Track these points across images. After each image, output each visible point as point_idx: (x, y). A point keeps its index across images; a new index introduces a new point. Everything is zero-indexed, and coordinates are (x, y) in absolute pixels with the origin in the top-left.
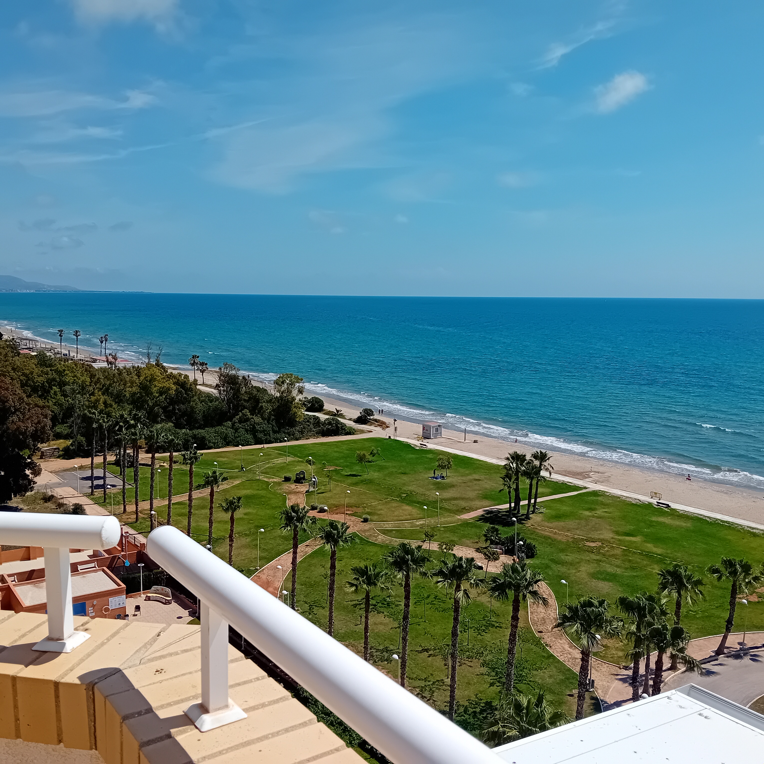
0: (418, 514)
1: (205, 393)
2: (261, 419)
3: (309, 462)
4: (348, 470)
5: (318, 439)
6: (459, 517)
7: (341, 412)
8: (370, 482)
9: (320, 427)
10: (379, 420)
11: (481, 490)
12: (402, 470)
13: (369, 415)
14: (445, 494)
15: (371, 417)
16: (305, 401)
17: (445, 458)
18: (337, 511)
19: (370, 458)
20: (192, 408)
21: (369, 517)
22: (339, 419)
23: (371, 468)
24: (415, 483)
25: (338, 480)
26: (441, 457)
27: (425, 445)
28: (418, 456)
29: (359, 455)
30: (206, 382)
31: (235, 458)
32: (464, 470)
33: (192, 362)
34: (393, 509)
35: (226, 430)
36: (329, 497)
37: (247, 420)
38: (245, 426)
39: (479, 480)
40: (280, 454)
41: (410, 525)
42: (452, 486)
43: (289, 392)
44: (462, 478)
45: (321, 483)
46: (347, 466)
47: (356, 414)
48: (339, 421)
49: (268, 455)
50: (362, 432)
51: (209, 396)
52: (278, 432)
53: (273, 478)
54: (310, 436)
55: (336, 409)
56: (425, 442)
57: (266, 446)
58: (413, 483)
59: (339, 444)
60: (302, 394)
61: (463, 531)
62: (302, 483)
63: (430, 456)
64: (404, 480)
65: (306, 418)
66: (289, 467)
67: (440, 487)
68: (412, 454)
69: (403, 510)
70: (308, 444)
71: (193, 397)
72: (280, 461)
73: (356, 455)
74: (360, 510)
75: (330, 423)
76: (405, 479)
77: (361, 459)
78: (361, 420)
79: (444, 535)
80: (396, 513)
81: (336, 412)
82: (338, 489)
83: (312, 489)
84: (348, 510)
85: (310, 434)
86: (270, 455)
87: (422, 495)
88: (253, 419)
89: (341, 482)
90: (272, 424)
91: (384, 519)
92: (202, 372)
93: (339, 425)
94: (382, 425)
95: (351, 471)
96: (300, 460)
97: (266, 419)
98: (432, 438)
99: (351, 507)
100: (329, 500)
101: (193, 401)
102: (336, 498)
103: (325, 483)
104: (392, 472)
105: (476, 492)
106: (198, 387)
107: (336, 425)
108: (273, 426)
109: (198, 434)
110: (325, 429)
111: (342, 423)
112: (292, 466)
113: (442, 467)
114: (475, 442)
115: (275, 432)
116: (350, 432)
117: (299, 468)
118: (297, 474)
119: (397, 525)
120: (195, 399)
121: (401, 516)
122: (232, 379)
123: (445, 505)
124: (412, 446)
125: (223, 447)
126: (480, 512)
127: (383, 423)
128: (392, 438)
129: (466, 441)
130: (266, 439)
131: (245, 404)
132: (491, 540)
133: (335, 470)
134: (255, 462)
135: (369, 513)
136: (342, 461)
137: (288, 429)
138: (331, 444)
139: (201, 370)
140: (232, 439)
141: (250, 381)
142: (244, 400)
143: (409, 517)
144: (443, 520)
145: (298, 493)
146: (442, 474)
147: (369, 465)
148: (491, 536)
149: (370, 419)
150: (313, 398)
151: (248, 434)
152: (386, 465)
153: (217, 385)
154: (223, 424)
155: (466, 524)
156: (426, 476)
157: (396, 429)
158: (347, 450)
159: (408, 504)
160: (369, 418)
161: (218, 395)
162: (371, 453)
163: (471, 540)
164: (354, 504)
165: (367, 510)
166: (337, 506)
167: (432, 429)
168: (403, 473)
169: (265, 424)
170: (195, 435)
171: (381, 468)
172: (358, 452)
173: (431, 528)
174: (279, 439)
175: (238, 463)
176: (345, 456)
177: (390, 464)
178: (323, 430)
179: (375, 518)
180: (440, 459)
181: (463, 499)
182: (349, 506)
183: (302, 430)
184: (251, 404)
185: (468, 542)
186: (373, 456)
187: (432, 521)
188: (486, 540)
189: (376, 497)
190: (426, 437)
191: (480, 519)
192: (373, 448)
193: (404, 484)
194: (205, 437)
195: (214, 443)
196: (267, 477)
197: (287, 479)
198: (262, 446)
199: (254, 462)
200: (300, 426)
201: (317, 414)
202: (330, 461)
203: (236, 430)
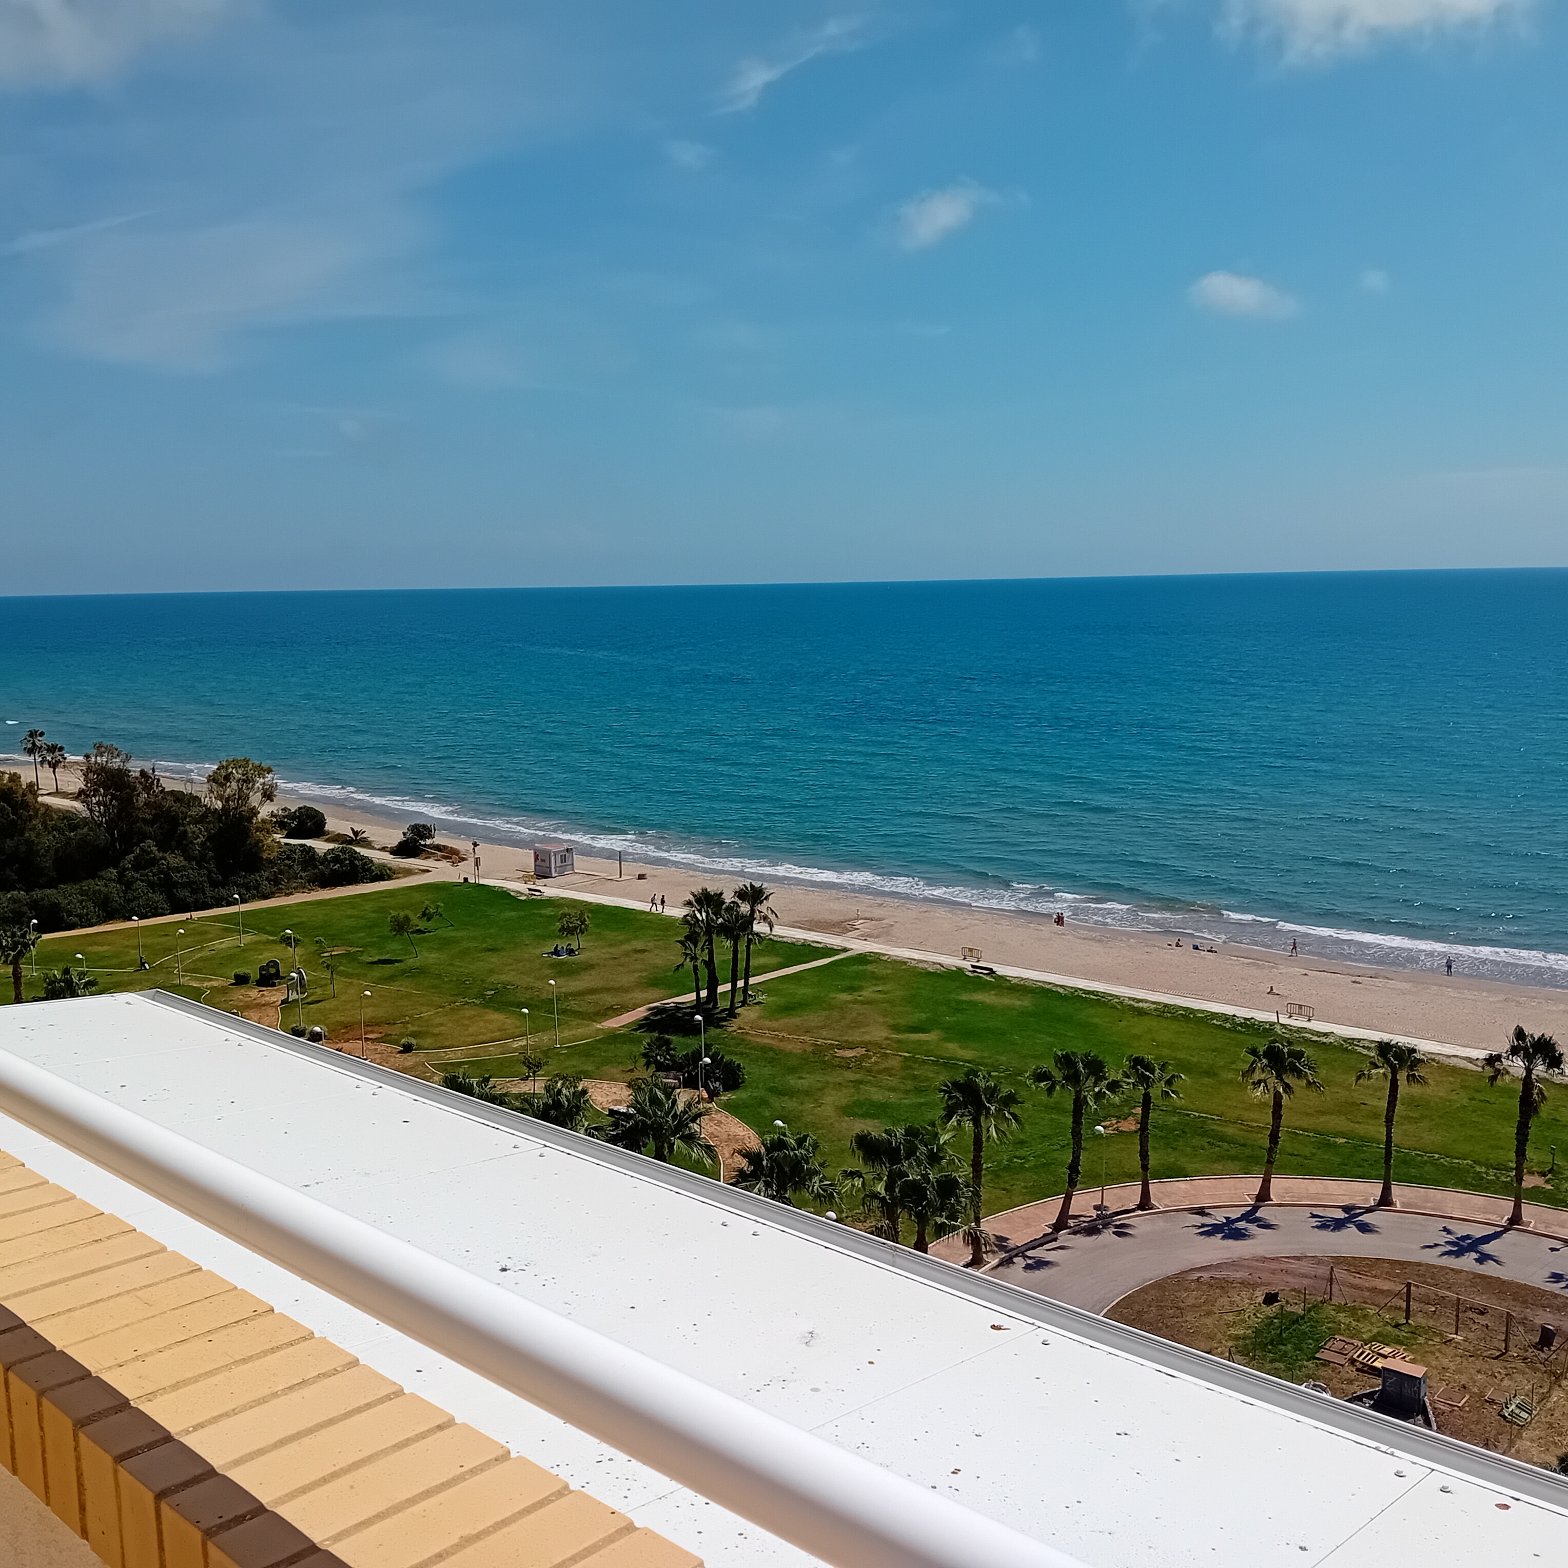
0: (517, 1027)
1: (59, 810)
2: (182, 859)
3: (287, 940)
4: (373, 951)
5: (313, 893)
6: (599, 1026)
7: (364, 835)
8: (421, 972)
9: (316, 867)
10: (444, 846)
11: (645, 970)
12: (490, 942)
13: (423, 837)
14: (574, 983)
15: (428, 842)
16: (284, 817)
17: (573, 912)
18: (346, 1036)
19: (422, 925)
20: (29, 842)
21: (413, 1041)
22: (358, 849)
23: (425, 944)
24: (514, 967)
25: (352, 975)
26: (566, 910)
27: (539, 891)
28: (523, 913)
29: (395, 919)
30: (63, 787)
31: (127, 943)
32: (616, 934)
33: (30, 746)
34: (466, 1022)
35: (106, 886)
36: (331, 1009)
37: (154, 861)
38: (147, 875)
39: (644, 951)
40: (226, 929)
41: (498, 1051)
42: (588, 967)
43: (243, 797)
44: (610, 950)
45: (315, 982)
46: (372, 945)
47: (396, 837)
48: (356, 852)
49: (199, 934)
50: (409, 872)
51: (67, 817)
52: (224, 884)
53: (211, 980)
54: (294, 888)
55: (352, 829)
56: (540, 884)
57: (196, 915)
58: (510, 968)
59: (358, 900)
60: (272, 801)
61: (605, 1051)
62: (274, 985)
63: (548, 911)
64: (492, 963)
65: (284, 852)
66: (246, 955)
67: (562, 970)
68: (511, 910)
69: (486, 1021)
70: (289, 906)
71: (30, 821)
72: (227, 943)
73: (389, 919)
74: (395, 1030)
75: (336, 859)
76: (493, 960)
77: (401, 926)
78: (407, 849)
79: (568, 1063)
80: (471, 1030)
81: (352, 835)
82: (351, 991)
83: (293, 996)
84: (372, 1032)
85: (294, 885)
86: (206, 933)
87: (527, 989)
88: (165, 859)
89: (358, 977)
90: (206, 868)
91: (447, 1044)
92: (54, 765)
93: (356, 862)
94: (451, 855)
95: (381, 954)
96: (271, 938)
97: (194, 859)
98: (554, 875)
99: (378, 1024)
100: (331, 1016)
101: (30, 830)
102: (346, 1009)
103: (324, 982)
104: (468, 949)
105: (636, 975)
106: (40, 799)
107: (352, 863)
108: (210, 872)
109: (42, 899)
110: (327, 872)
111: (363, 858)
112: (252, 953)
113: (568, 931)
114: (641, 877)
115: (214, 884)
116: (384, 874)
117: (266, 957)
118: (262, 968)
119: (472, 1051)
120: (35, 825)
121: (483, 1034)
122: (113, 776)
123: (573, 1005)
124: (512, 894)
125: (100, 924)
126: (641, 1013)
127: (454, 852)
128: (471, 881)
129: (623, 878)
130: (196, 900)
131: (148, 829)
132: (657, 1063)
133: (348, 955)
134: (171, 950)
135: (414, 1035)
136: (362, 935)
137: (245, 877)
138: (339, 901)
139: (49, 763)
140: (120, 904)
141: (158, 780)
142: (144, 820)
143: (498, 1034)
144: (567, 1033)
145: (264, 1005)
146: (569, 945)
147: (419, 939)
148: (657, 1055)
149: (425, 846)
150: (300, 808)
151: (154, 892)
152: (454, 937)
153: (81, 792)
154: (100, 874)
155: (613, 1037)
156: (538, 951)
157: (477, 862)
158: (374, 912)
159: (497, 1010)
160: (423, 843)
161: (86, 814)
162: (424, 914)
163: (621, 1068)
164: (384, 1019)
165: (411, 1028)
166: (348, 1026)
167: (553, 858)
168: (489, 950)
169: (192, 869)
170: (36, 901)
171: (444, 944)
172: (394, 913)
173: (542, 1052)
174: (226, 899)
175: (134, 954)
176: (369, 924)
177: (464, 933)
178: (323, 874)
179: (428, 1041)
180: (565, 915)
181: (607, 990)
182: (372, 1024)
183: (276, 877)
184: (160, 828)
185: (614, 1071)
186: (429, 920)
187: (544, 1038)
188: (648, 1065)
189: (432, 1000)
190: (542, 874)
191: (641, 1027)
192: (427, 902)
193: (492, 971)
194: (59, 904)
195: (80, 916)
196: (197, 979)
197: (241, 980)
198: (188, 915)
199: (168, 950)
200: (272, 868)
201: (309, 842)
202: (335, 938)
203: (129, 885)
